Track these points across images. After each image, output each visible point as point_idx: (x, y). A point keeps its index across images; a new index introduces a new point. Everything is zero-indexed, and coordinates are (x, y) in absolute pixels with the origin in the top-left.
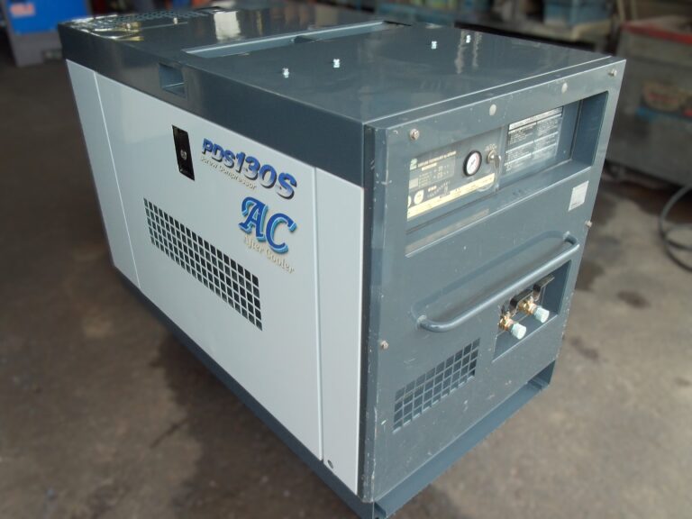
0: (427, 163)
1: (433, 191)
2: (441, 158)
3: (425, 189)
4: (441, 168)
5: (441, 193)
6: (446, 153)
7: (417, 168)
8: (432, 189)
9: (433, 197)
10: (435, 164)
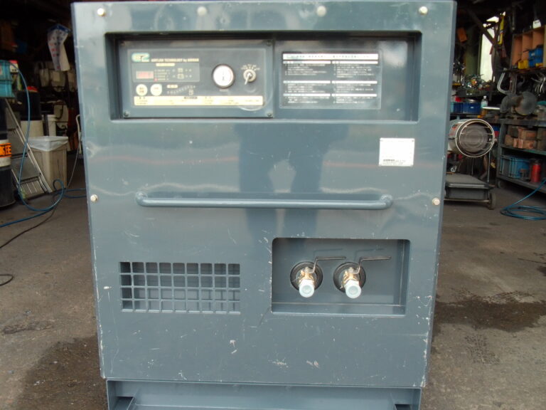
0: (162, 60)
1: (174, 89)
2: (179, 60)
3: (164, 85)
4: (180, 70)
5: (185, 94)
6: (187, 58)
7: (150, 62)
8: (173, 86)
9: (173, 95)
10: (173, 65)
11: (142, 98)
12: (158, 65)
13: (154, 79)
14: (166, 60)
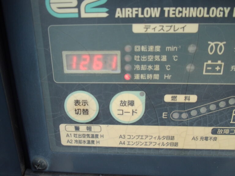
0: (155, 12)
2: (217, 12)
7: (111, 18)
11: (83, 128)
12: (138, 28)
13: (121, 76)
14: (170, 11)
